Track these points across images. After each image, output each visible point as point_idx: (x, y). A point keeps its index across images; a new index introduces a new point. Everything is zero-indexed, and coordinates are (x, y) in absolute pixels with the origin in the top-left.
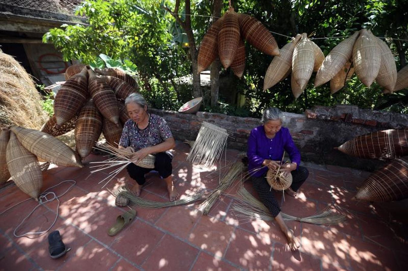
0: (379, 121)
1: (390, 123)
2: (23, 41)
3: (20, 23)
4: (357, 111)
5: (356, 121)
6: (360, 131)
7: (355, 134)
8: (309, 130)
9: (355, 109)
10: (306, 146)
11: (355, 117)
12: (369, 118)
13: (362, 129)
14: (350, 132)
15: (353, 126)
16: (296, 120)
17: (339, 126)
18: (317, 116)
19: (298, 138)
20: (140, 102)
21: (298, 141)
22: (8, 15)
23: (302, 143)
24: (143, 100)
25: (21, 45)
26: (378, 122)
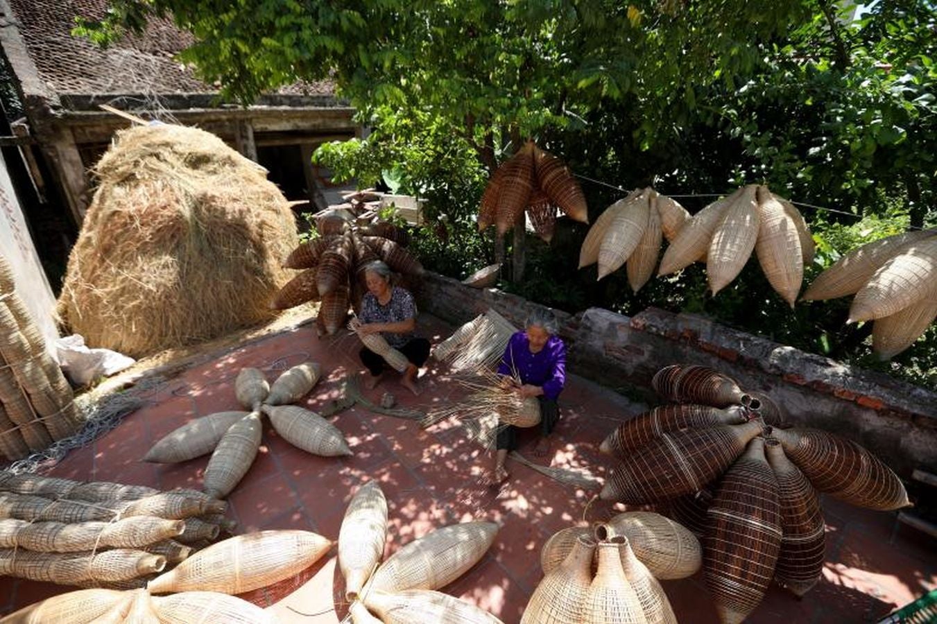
0: (741, 353)
2: (299, 141)
3: (297, 117)
4: (708, 329)
5: (705, 346)
8: (638, 347)
9: (706, 325)
10: (635, 374)
11: (703, 339)
12: (726, 345)
15: (705, 355)
16: (617, 327)
17: (684, 350)
18: (644, 325)
19: (623, 357)
20: (380, 272)
21: (623, 363)
22: (285, 111)
23: (629, 368)
24: (384, 269)
25: (298, 146)
26: (738, 354)
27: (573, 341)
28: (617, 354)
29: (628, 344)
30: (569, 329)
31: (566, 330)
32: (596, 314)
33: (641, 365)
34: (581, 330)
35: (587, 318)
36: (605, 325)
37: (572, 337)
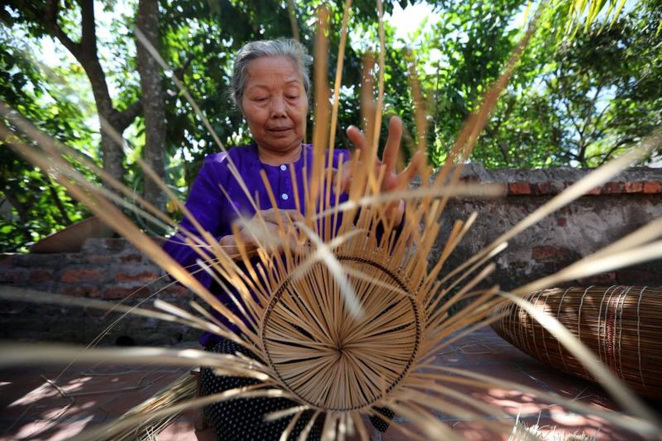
0: (532, 182)
1: (552, 184)
6: (507, 216)
7: (500, 225)
13: (508, 211)
14: (488, 220)
26: (530, 184)
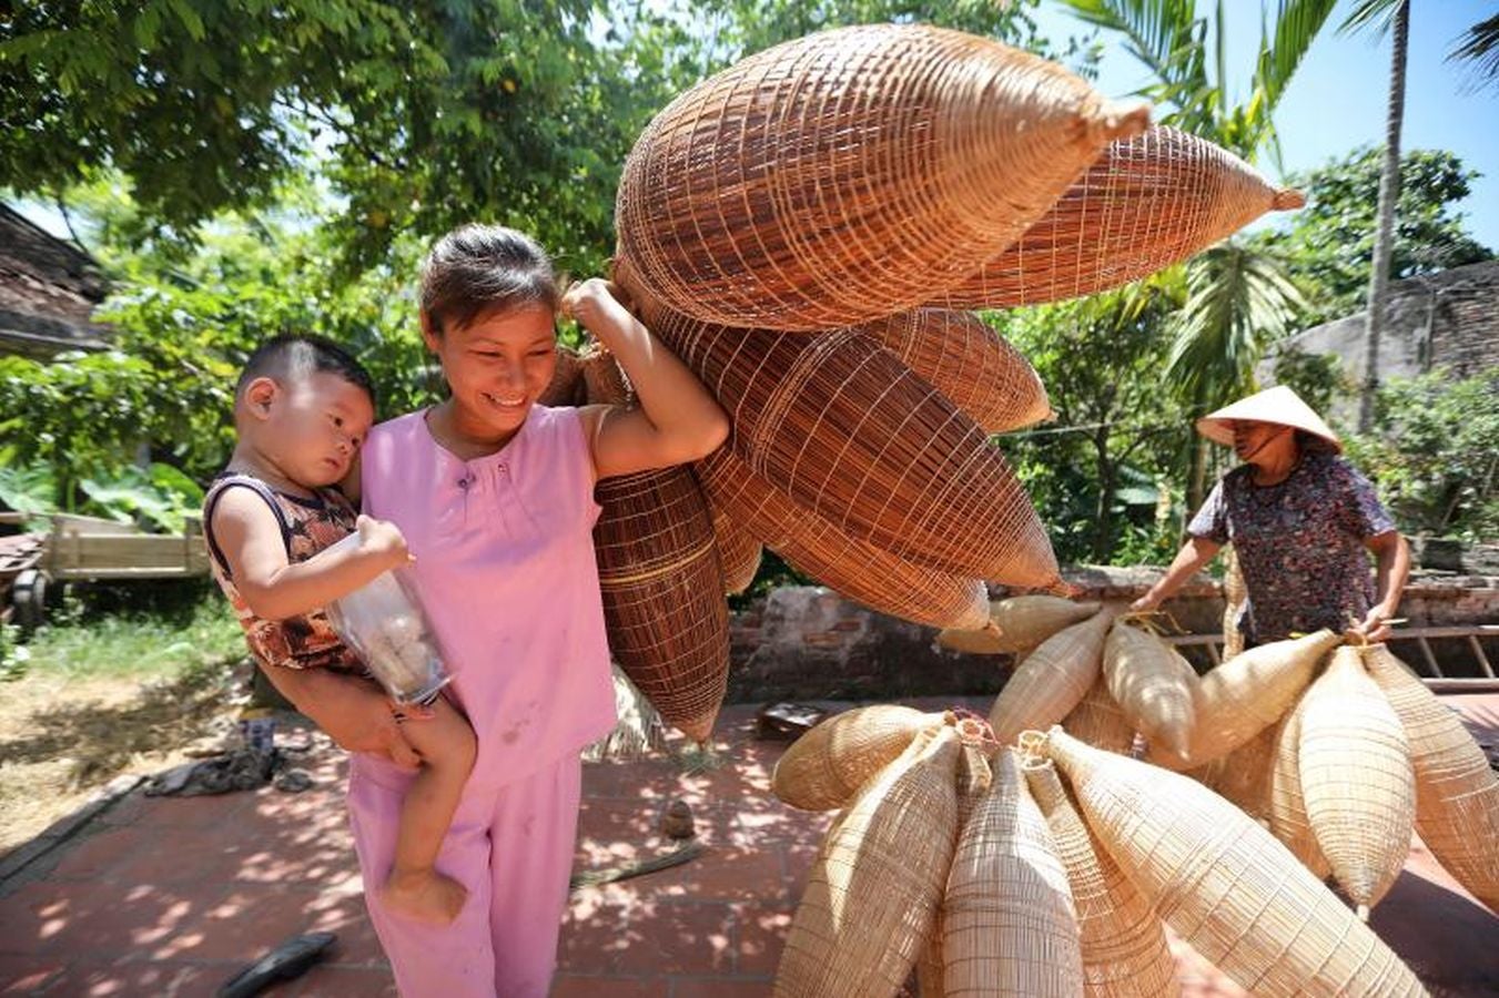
8: (851, 621)
10: (851, 662)
16: (820, 603)
19: (831, 644)
21: (832, 653)
23: (842, 656)
27: (753, 649)
28: (823, 643)
29: (839, 620)
30: (746, 630)
31: (740, 635)
32: (787, 593)
33: (859, 647)
34: (767, 625)
35: (775, 603)
36: (803, 605)
37: (752, 641)
